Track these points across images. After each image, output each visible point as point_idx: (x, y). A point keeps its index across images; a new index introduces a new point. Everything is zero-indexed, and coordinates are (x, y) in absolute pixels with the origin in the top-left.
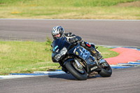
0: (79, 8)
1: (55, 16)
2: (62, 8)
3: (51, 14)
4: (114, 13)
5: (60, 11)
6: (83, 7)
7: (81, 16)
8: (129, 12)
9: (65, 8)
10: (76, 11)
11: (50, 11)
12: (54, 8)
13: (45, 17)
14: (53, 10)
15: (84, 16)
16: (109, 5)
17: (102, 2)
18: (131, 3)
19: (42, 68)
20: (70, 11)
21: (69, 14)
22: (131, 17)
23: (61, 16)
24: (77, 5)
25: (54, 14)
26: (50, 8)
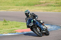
0: (18, 7)
1: (7, 10)
2: (10, 7)
3: (5, 9)
4: (33, 9)
5: (9, 8)
6: (20, 6)
7: (19, 10)
8: (40, 8)
9: (12, 7)
10: (17, 8)
11: (5, 8)
12: (7, 6)
13: (3, 10)
14: (7, 7)
15: (20, 10)
16: (31, 6)
17: (28, 4)
18: (41, 5)
19: (2, 32)
20: (14, 8)
21: (13, 9)
22: (40, 11)
23: (10, 10)
24: (17, 5)
25: (7, 9)
26: (5, 6)
